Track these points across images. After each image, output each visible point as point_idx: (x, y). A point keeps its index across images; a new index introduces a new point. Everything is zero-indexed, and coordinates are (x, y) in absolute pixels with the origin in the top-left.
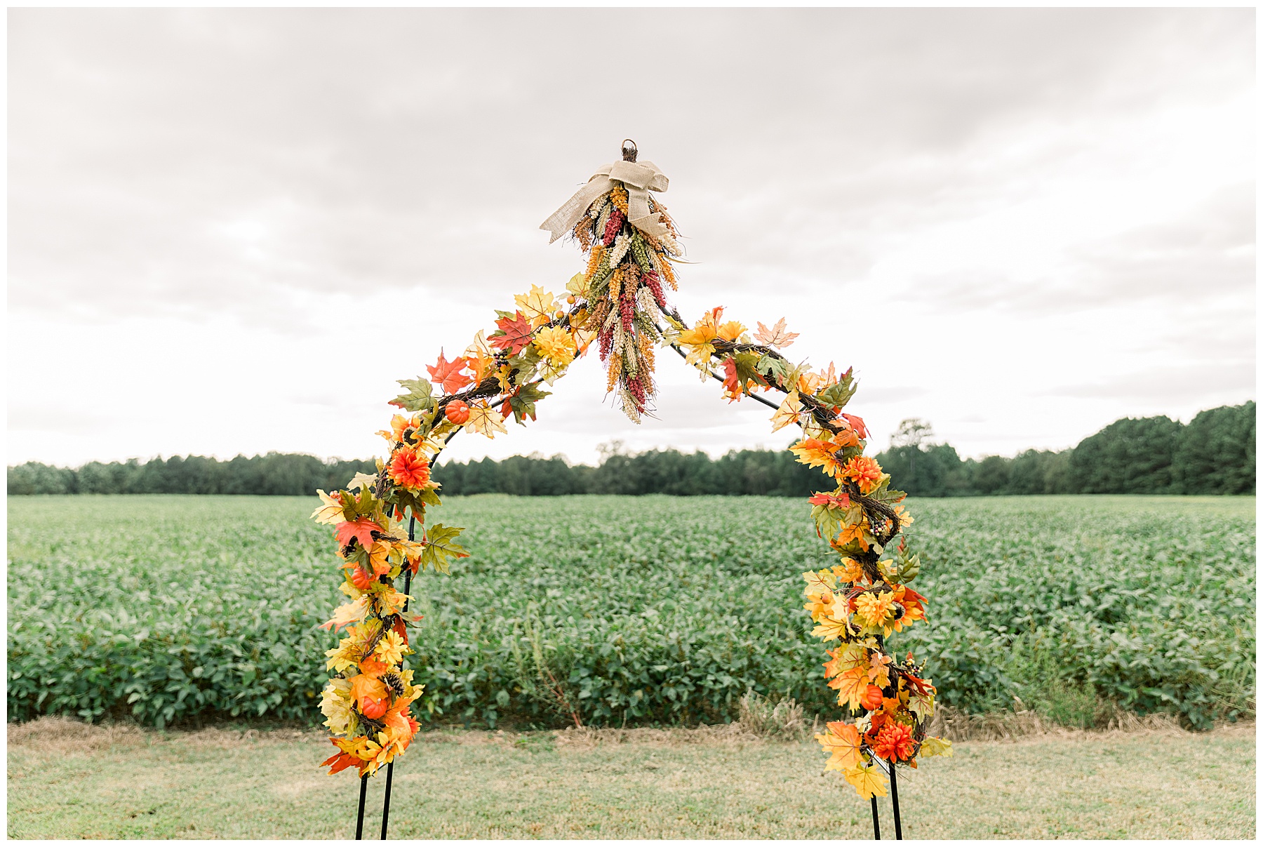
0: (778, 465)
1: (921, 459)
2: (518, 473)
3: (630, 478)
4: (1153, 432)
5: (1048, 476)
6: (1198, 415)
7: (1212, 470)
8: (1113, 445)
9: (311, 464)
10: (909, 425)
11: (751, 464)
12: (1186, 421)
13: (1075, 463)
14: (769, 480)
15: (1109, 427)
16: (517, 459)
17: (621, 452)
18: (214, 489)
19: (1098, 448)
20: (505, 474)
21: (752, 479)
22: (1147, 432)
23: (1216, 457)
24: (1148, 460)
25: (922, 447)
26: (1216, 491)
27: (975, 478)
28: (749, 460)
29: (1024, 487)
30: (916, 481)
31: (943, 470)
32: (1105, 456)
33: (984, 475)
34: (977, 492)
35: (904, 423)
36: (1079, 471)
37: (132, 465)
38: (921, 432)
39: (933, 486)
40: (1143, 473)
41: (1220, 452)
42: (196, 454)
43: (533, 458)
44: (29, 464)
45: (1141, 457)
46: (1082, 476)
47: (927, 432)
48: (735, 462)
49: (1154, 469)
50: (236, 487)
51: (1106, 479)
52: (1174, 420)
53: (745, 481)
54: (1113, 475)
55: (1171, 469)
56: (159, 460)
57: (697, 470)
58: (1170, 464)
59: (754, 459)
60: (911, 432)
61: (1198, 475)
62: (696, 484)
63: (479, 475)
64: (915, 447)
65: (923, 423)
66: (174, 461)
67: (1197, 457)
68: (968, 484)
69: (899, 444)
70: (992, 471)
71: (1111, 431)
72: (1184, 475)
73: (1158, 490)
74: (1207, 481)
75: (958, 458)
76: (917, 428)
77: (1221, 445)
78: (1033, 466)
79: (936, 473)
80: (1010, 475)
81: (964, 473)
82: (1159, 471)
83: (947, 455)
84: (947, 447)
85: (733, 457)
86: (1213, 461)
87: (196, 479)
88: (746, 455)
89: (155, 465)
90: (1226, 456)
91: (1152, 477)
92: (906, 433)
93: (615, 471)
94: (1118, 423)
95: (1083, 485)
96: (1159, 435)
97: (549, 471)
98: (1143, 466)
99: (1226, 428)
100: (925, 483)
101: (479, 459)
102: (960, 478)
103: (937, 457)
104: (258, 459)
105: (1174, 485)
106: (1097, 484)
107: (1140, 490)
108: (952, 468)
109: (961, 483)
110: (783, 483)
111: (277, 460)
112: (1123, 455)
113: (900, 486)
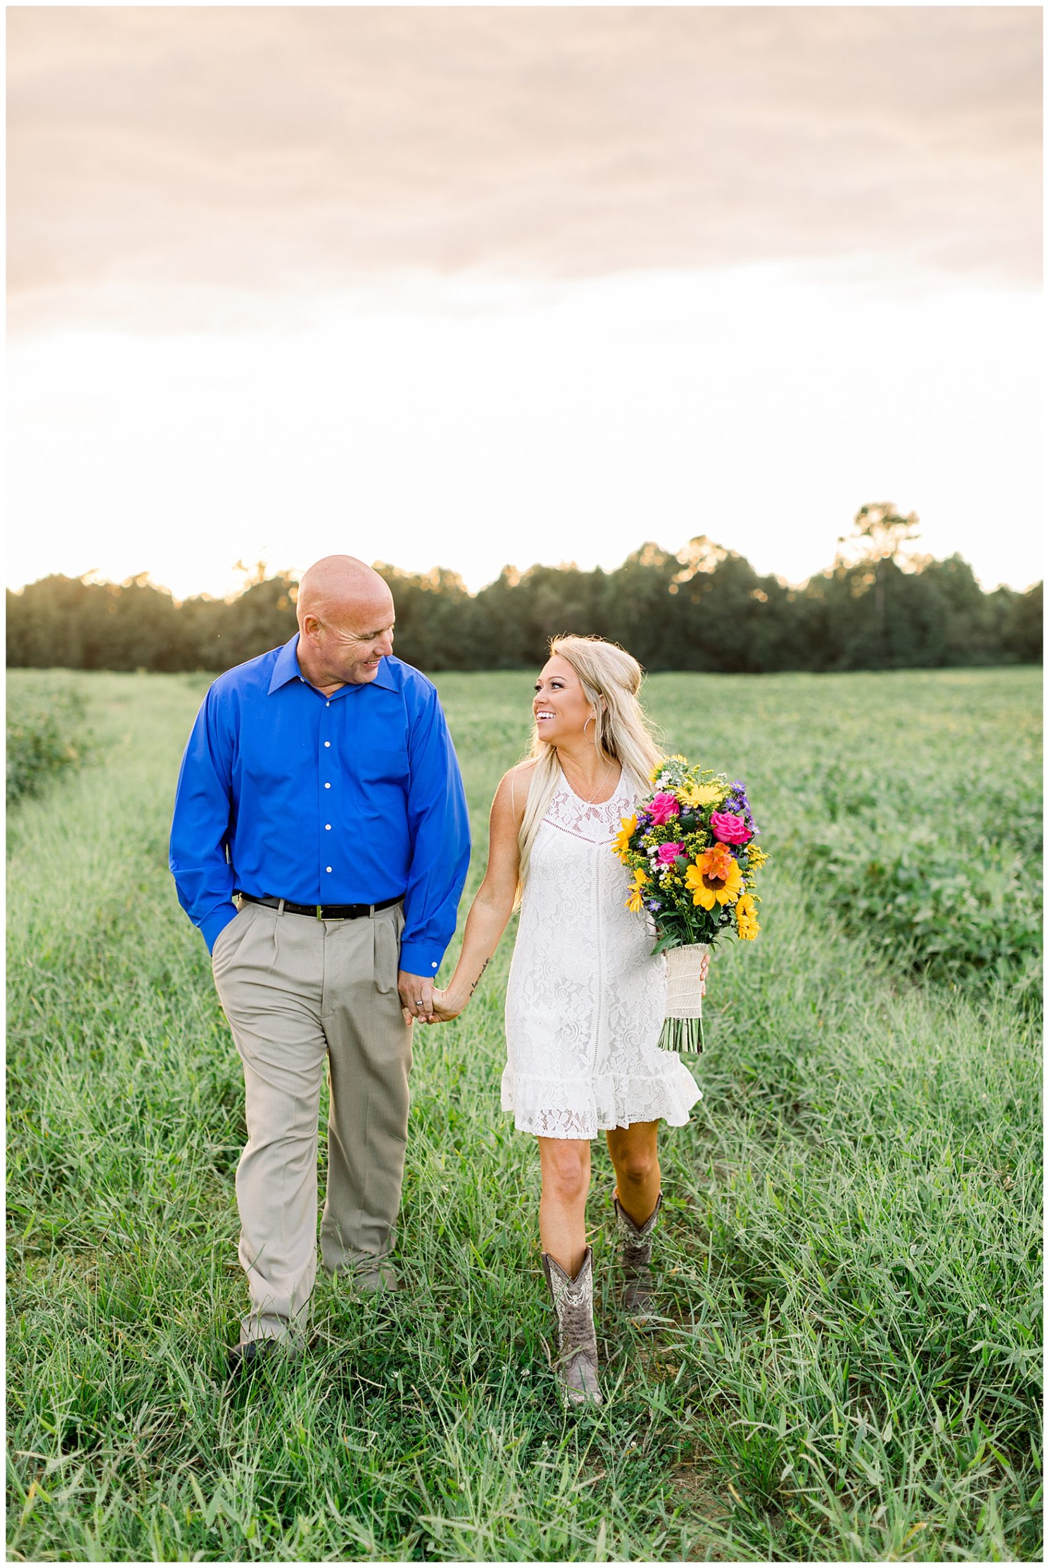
0: (607, 596)
1: (899, 587)
10: (875, 516)
11: (548, 596)
16: (55, 584)
25: (902, 563)
27: (1008, 628)
28: (544, 590)
30: (887, 633)
31: (943, 611)
34: (1010, 656)
35: (864, 511)
38: (899, 530)
39: (921, 645)
43: (87, 582)
47: (913, 529)
48: (516, 590)
57: (433, 610)
59: (554, 588)
60: (879, 533)
64: (888, 563)
68: (993, 640)
69: (853, 558)
75: (975, 587)
76: (890, 520)
79: (928, 616)
81: (987, 617)
84: (954, 563)
85: (514, 582)
88: (541, 577)
92: (868, 532)
93: (259, 610)
97: (124, 608)
100: (904, 640)
102: (977, 627)
103: (934, 586)
108: (962, 607)
109: (978, 638)
113: (852, 644)
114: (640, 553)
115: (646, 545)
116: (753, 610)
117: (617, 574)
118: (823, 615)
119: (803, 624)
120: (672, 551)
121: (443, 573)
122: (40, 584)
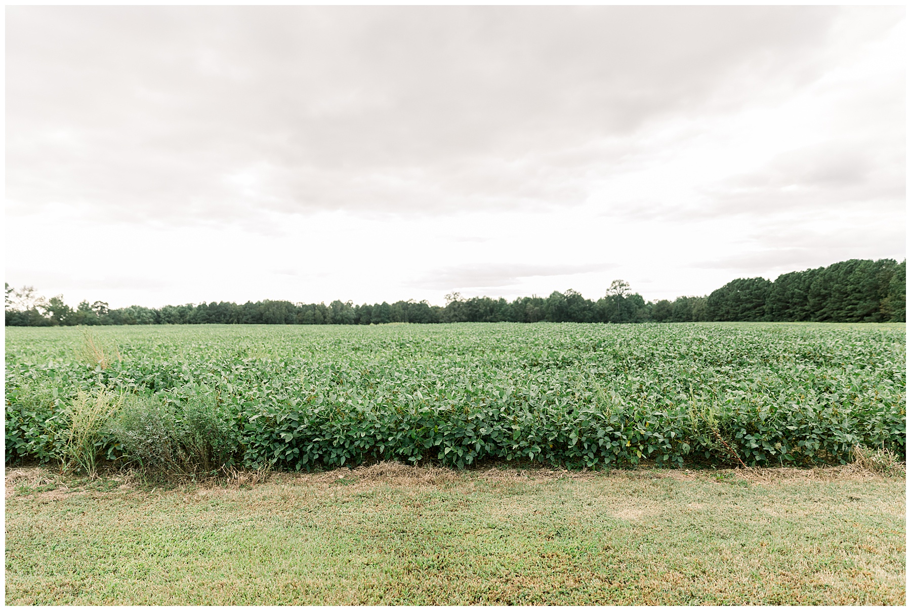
0: (544, 306)
1: (624, 302)
2: (402, 311)
3: (464, 313)
4: (755, 286)
5: (694, 312)
6: (779, 277)
7: (788, 308)
8: (732, 294)
9: (288, 306)
10: (617, 284)
11: (529, 305)
12: (773, 281)
13: (710, 305)
14: (539, 314)
15: (729, 284)
16: (401, 303)
17: (458, 300)
18: (236, 320)
19: (723, 296)
20: (395, 312)
21: (530, 314)
22: (751, 287)
23: (790, 301)
24: (752, 302)
25: (624, 296)
26: (790, 319)
27: (653, 312)
28: (528, 303)
29: (680, 317)
30: (621, 314)
31: (636, 308)
32: (727, 300)
33: (658, 311)
34: (654, 320)
35: (614, 282)
36: (712, 309)
37: (190, 307)
38: (624, 288)
39: (630, 317)
40: (749, 309)
41: (792, 297)
42: (225, 301)
43: (409, 302)
44: (132, 307)
45: (747, 301)
46: (714, 311)
47: (628, 287)
48: (521, 304)
49: (755, 307)
50: (248, 320)
51: (728, 313)
52: (766, 280)
53: (526, 315)
54: (732, 311)
55: (764, 307)
56: (204, 305)
57: (499, 309)
58: (764, 304)
59: (531, 303)
60: (618, 288)
61: (779, 310)
62: (500, 317)
63: (381, 312)
64: (620, 296)
65: (625, 284)
66: (213, 305)
67: (779, 300)
68: (649, 315)
69: (611, 294)
70: (662, 309)
71: (731, 286)
72: (772, 310)
73: (757, 319)
74: (785, 313)
75: (643, 302)
76: (621, 285)
77: (793, 294)
78: (686, 306)
79: (632, 310)
80: (673, 311)
81: (647, 310)
82: (758, 309)
83: (638, 299)
84: (637, 295)
85: (520, 302)
86: (788, 303)
87: (225, 315)
88: (527, 300)
89: (202, 307)
90: (796, 300)
91: (754, 312)
92: (615, 288)
93: (454, 310)
94: (734, 282)
95: (715, 316)
96: (758, 289)
97: (419, 309)
98: (749, 305)
99: (796, 284)
100: (625, 315)
101: (380, 303)
102: (644, 312)
103: (632, 301)
104: (259, 304)
105: (766, 316)
106: (723, 316)
107: (747, 319)
108: (640, 308)
109: (645, 315)
110: (547, 316)
111: (270, 305)
112: (737, 299)
113: (612, 317)
114: (554, 294)
115: (555, 292)
116: (584, 309)
117: (548, 300)
118: (603, 310)
119: (598, 312)
120: (563, 293)
121: (502, 300)
122: (397, 303)
